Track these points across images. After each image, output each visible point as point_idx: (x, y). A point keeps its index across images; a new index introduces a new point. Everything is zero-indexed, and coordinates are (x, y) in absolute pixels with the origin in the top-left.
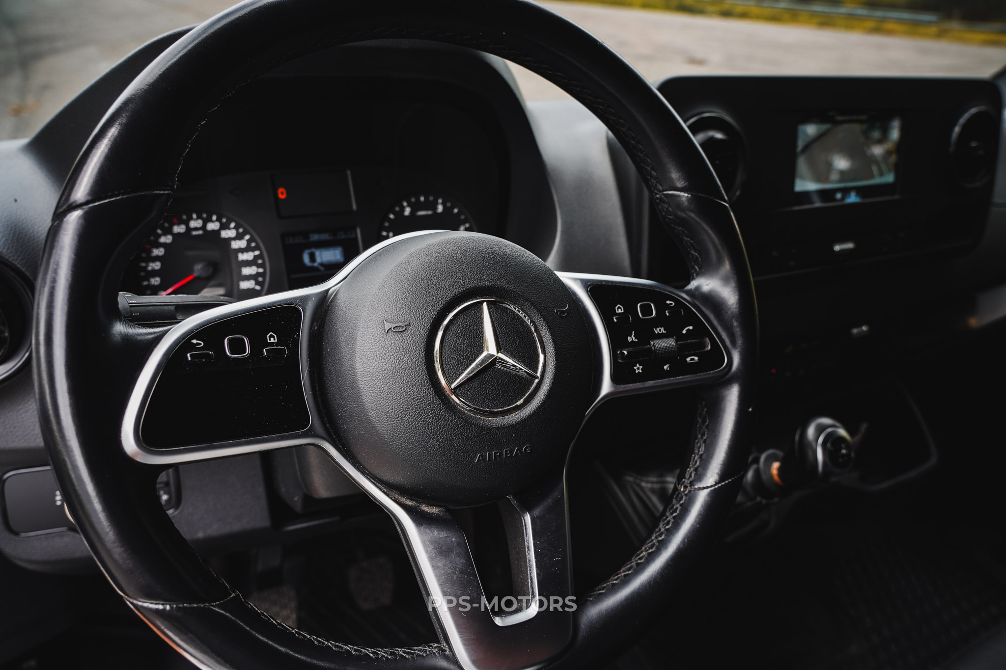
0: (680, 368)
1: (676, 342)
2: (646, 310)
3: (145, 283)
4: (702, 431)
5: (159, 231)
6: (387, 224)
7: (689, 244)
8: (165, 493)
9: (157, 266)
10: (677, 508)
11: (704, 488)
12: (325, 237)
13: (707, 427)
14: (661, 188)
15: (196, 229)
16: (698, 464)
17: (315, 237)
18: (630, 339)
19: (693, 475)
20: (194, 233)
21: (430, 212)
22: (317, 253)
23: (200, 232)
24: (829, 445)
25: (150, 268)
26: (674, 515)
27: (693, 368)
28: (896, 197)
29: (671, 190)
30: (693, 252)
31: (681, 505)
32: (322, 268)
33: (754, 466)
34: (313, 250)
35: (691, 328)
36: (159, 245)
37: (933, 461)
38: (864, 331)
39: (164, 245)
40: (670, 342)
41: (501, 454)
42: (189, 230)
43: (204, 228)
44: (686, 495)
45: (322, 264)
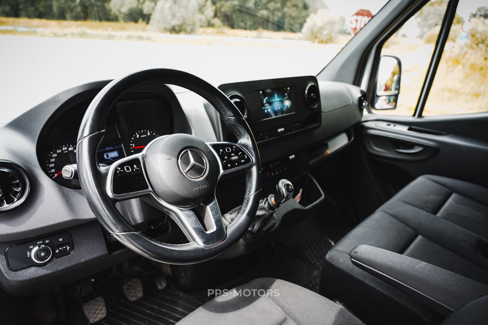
0: (240, 164)
1: (238, 157)
2: (228, 150)
3: (50, 172)
4: (249, 181)
5: (52, 153)
6: (131, 141)
7: (236, 131)
8: (68, 246)
9: (53, 165)
10: (246, 202)
11: (252, 195)
12: (111, 148)
13: (250, 179)
14: (226, 117)
15: (65, 150)
16: (249, 189)
17: (107, 149)
18: (225, 158)
19: (248, 192)
20: (64, 152)
21: (146, 136)
22: (109, 154)
23: (67, 151)
24: (286, 187)
25: (50, 166)
26: (246, 203)
27: (243, 164)
28: (293, 113)
29: (229, 117)
30: (237, 133)
31: (247, 201)
32: (111, 159)
33: (267, 202)
34: (107, 153)
35: (241, 153)
36: (53, 158)
37: (323, 196)
38: (293, 157)
39: (54, 157)
40: (236, 157)
41: (200, 188)
42: (62, 151)
43: (68, 150)
44: (248, 198)
45: (111, 158)
